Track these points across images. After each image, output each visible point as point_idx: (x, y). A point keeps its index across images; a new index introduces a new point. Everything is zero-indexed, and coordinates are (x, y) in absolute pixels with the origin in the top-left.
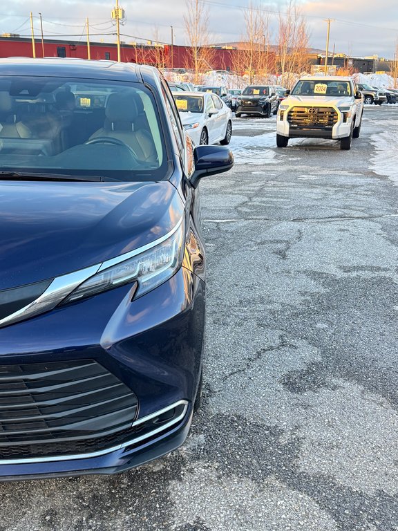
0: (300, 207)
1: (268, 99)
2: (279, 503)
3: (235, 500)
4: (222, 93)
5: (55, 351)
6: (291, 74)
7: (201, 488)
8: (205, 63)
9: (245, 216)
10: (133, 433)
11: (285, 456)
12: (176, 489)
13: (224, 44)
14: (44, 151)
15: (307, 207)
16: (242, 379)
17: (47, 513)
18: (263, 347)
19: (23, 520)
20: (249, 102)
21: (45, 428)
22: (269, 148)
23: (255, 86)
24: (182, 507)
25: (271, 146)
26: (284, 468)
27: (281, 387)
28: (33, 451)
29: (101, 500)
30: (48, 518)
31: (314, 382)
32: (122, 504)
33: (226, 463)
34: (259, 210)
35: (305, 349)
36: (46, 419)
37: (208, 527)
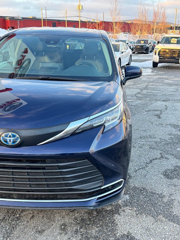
0: (166, 95)
1: (148, 46)
2: (165, 228)
3: (145, 225)
4: (127, 42)
5: (70, 154)
6: (158, 34)
7: (129, 219)
8: (119, 29)
9: (140, 99)
10: (100, 192)
11: (166, 207)
12: (118, 218)
13: (127, 21)
14: (59, 68)
15: (169, 95)
16: (144, 172)
17: (62, 225)
18: (152, 158)
19: (52, 227)
20: (139, 47)
21: (65, 187)
22: (149, 68)
23: (141, 39)
24: (121, 226)
25: (150, 67)
26: (166, 212)
27: (162, 176)
28: (59, 197)
29: (85, 221)
30: (63, 227)
31: (178, 175)
32: (94, 223)
33: (140, 208)
34: (146, 96)
35: (172, 160)
36: (65, 183)
37: (133, 236)
